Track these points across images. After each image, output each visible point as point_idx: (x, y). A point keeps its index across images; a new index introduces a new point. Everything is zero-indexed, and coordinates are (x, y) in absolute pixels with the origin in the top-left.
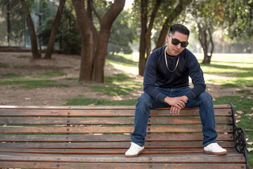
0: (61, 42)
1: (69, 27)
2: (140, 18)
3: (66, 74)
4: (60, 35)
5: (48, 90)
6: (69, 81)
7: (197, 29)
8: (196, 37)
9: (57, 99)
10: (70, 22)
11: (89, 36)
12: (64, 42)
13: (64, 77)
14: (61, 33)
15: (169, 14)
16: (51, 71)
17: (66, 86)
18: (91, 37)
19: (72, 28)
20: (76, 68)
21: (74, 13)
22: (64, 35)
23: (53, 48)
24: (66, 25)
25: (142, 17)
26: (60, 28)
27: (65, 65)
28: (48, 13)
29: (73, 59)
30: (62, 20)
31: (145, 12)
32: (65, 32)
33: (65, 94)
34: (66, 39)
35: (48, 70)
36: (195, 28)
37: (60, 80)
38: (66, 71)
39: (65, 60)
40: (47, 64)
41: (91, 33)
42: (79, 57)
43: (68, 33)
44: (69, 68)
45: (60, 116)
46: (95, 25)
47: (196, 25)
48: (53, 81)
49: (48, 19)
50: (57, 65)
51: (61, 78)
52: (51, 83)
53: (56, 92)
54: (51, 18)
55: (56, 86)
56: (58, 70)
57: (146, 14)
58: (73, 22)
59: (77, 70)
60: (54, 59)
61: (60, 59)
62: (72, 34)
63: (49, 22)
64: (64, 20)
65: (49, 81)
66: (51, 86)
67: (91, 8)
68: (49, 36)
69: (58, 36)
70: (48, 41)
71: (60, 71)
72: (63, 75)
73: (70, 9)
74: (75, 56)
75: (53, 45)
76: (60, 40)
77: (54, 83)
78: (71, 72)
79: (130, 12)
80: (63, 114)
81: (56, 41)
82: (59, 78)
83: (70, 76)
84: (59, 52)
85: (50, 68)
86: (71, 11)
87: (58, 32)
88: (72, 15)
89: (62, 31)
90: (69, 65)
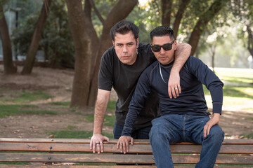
0: (46, 50)
1: (59, 29)
2: (161, 19)
3: (52, 97)
4: (45, 40)
5: (25, 118)
6: (56, 107)
7: (246, 34)
8: (244, 46)
9: (37, 132)
10: (60, 23)
11: (86, 43)
12: (50, 50)
13: (50, 100)
14: (47, 37)
15: (202, 13)
16: (31, 92)
17: (52, 114)
18: (89, 44)
19: (63, 30)
20: (67, 88)
21: (66, 9)
22: (51, 41)
23: (34, 59)
24: (55, 27)
25: (163, 17)
26: (45, 31)
27: (52, 84)
28: (29, 8)
29: (64, 76)
30: (48, 20)
31: (167, 11)
32: (53, 36)
33: (49, 124)
34: (54, 46)
35: (27, 91)
36: (243, 32)
37: (43, 104)
38: (53, 92)
39: (52, 77)
40: (25, 83)
41: (89, 40)
42: (72, 72)
43: (58, 37)
44: (57, 88)
45: (38, 151)
46: (96, 27)
47: (245, 28)
48: (33, 106)
49: (28, 17)
50: (40, 84)
51: (45, 102)
52: (30, 109)
53: (37, 122)
54: (32, 16)
55: (37, 113)
56: (41, 91)
57: (169, 13)
58: (64, 23)
59: (69, 91)
60: (36, 75)
61: (44, 76)
62: (63, 39)
63: (29, 22)
64: (52, 19)
65: (28, 106)
66: (30, 114)
67: (89, 5)
68: (30, 41)
69: (42, 42)
70: (27, 48)
71: (44, 92)
72: (48, 98)
73: (61, 4)
74: (67, 71)
75: (35, 54)
76: (46, 47)
77: (36, 110)
78: (60, 94)
79: (147, 10)
80: (43, 149)
81: (39, 49)
82: (41, 102)
83: (57, 99)
84: (43, 65)
85: (30, 87)
86: (62, 6)
87: (43, 36)
88: (64, 12)
89: (48, 35)
90: (57, 84)
